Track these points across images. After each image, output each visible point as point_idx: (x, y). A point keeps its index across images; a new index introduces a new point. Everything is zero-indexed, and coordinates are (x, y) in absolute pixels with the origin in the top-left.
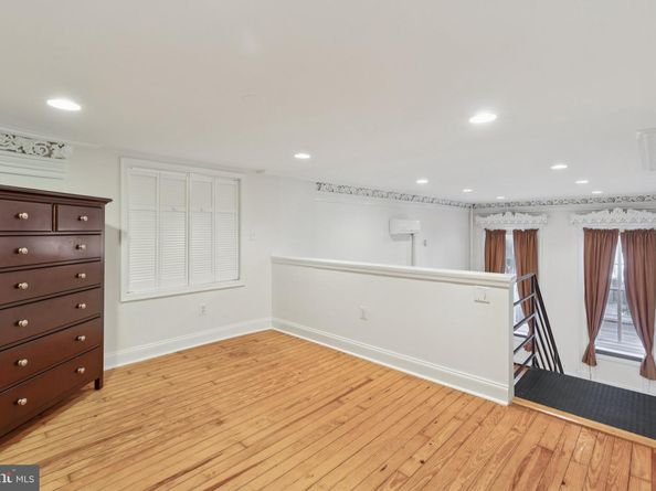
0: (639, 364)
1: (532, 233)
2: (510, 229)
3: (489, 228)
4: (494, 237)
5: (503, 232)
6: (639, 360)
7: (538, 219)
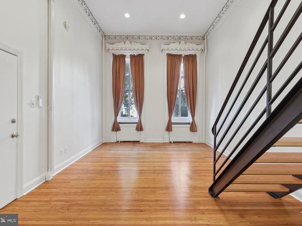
0: (189, 126)
1: (141, 56)
2: (128, 54)
3: (115, 53)
4: (118, 59)
5: (124, 56)
6: (189, 124)
7: (145, 47)
